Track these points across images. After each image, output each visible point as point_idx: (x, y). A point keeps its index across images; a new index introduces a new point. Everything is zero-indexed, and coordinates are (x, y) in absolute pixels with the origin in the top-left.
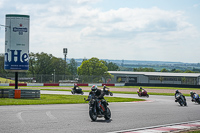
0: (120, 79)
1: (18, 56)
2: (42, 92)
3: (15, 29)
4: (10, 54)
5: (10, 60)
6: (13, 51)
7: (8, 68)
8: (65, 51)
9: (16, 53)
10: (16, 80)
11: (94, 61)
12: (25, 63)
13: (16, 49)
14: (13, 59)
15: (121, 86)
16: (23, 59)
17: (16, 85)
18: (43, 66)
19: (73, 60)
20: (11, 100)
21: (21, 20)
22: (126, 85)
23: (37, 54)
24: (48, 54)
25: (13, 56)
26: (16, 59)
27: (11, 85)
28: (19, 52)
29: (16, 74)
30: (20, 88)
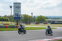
0: (49, 22)
1: (18, 15)
2: (25, 26)
3: (16, 7)
4: (15, 15)
5: (15, 17)
7: (14, 19)
8: (32, 13)
10: (17, 23)
11: (41, 16)
13: (17, 13)
15: (49, 24)
16: (19, 16)
18: (25, 18)
19: (34, 16)
20: (16, 29)
21: (18, 4)
22: (51, 24)
23: (23, 15)
27: (15, 24)
29: (17, 21)
30: (18, 25)
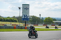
0: (57, 24)
3: (25, 9)
4: (23, 16)
5: (23, 18)
6: (24, 15)
7: (23, 20)
8: (40, 15)
9: (25, 16)
11: (49, 18)
12: (28, 19)
13: (25, 14)
14: (24, 17)
16: (27, 17)
17: (25, 25)
18: (33, 20)
19: (42, 18)
20: (24, 30)
21: (27, 6)
23: (32, 16)
24: (35, 16)
25: (24, 16)
26: (25, 17)
27: (24, 25)
28: (26, 15)
30: (26, 26)
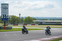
0: (37, 23)
1: (5, 16)
3: (4, 8)
8: (20, 15)
10: (5, 24)
11: (29, 17)
13: (5, 14)
16: (7, 17)
18: (13, 19)
21: (6, 5)
22: (39, 25)
27: (3, 25)
29: (5, 22)
30: (6, 26)
